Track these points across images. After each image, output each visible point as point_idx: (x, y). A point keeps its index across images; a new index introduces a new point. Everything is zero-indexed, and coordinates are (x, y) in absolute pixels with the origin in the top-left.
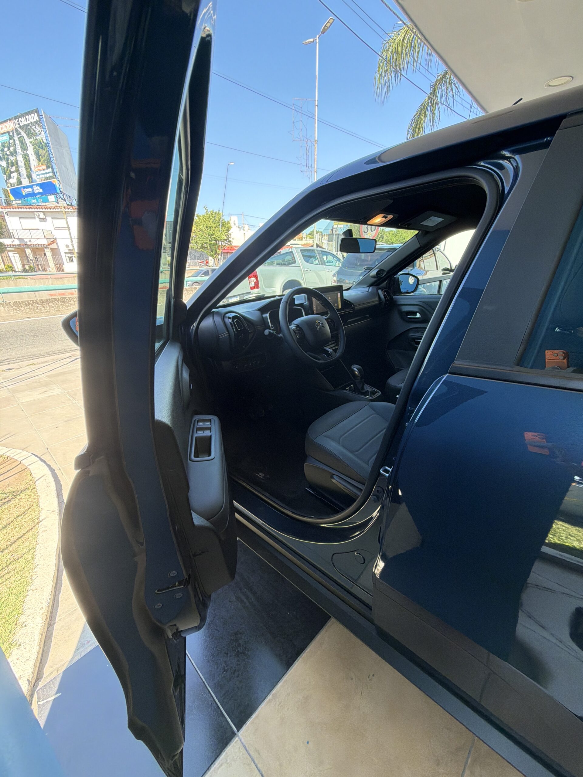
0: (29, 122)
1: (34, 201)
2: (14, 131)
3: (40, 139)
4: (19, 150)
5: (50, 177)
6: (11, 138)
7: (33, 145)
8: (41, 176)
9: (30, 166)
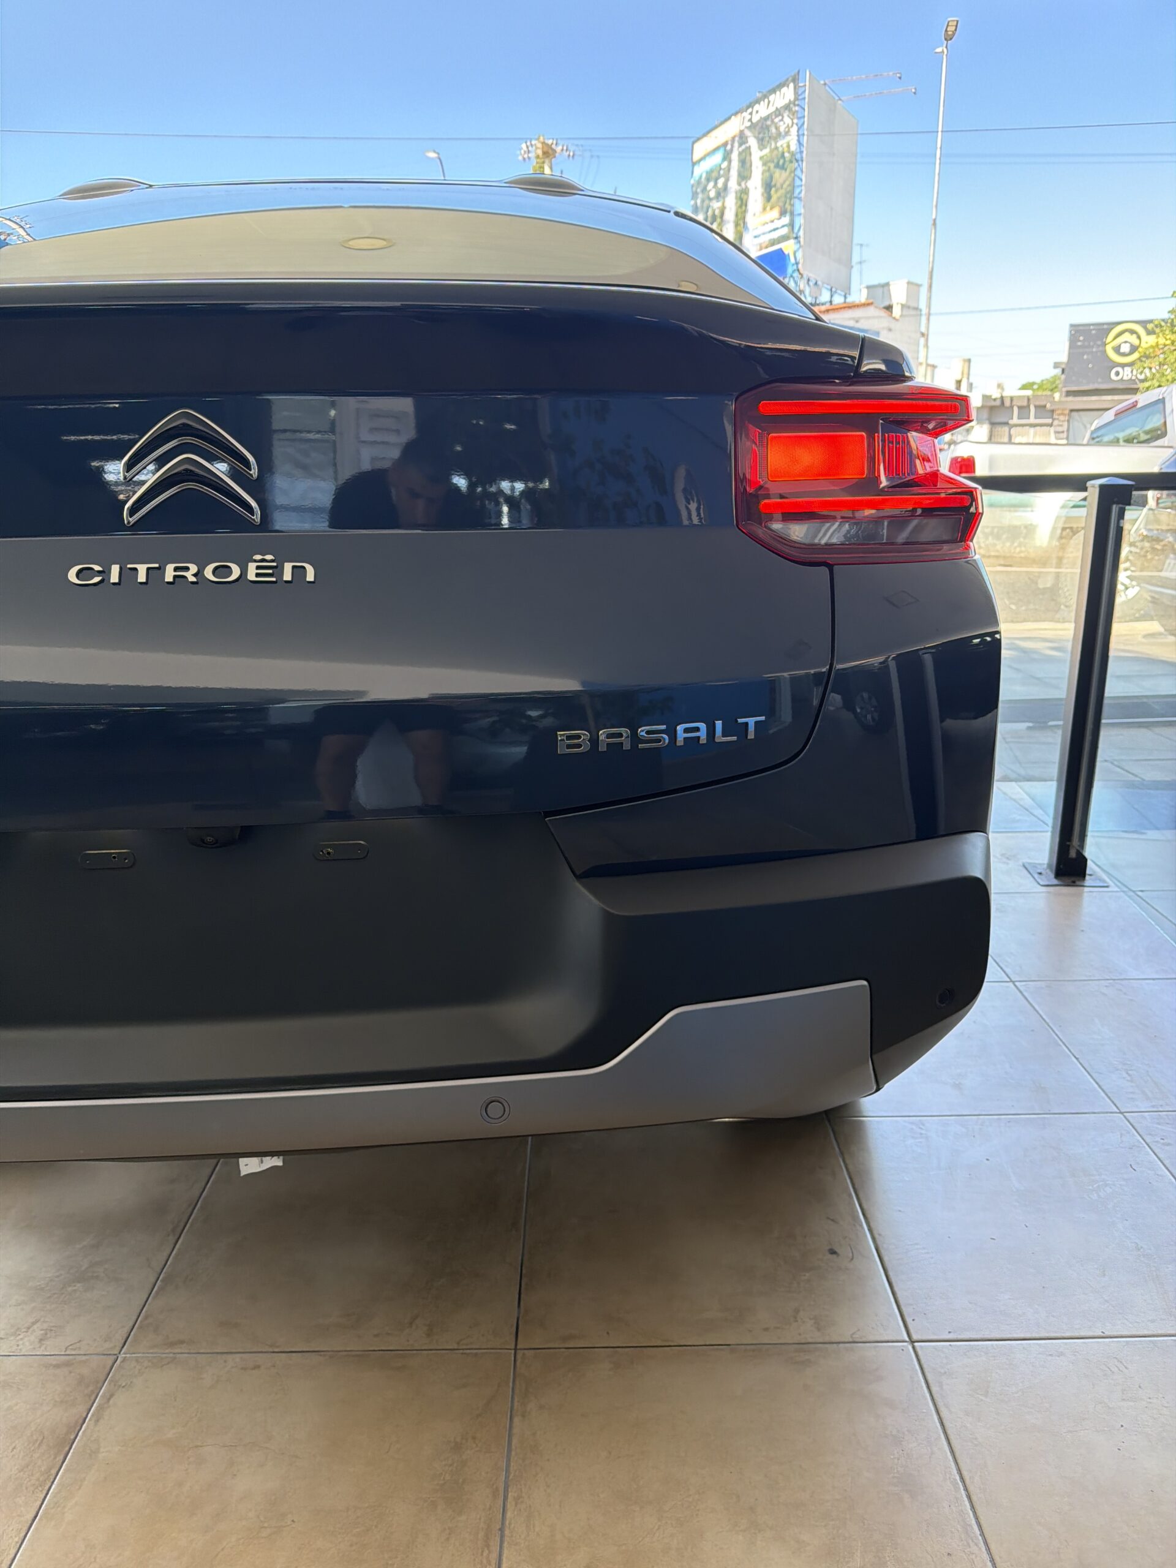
0: (774, 109)
2: (737, 139)
3: (785, 146)
4: (733, 185)
5: (784, 238)
6: (727, 157)
7: (764, 164)
8: (762, 239)
9: (744, 218)
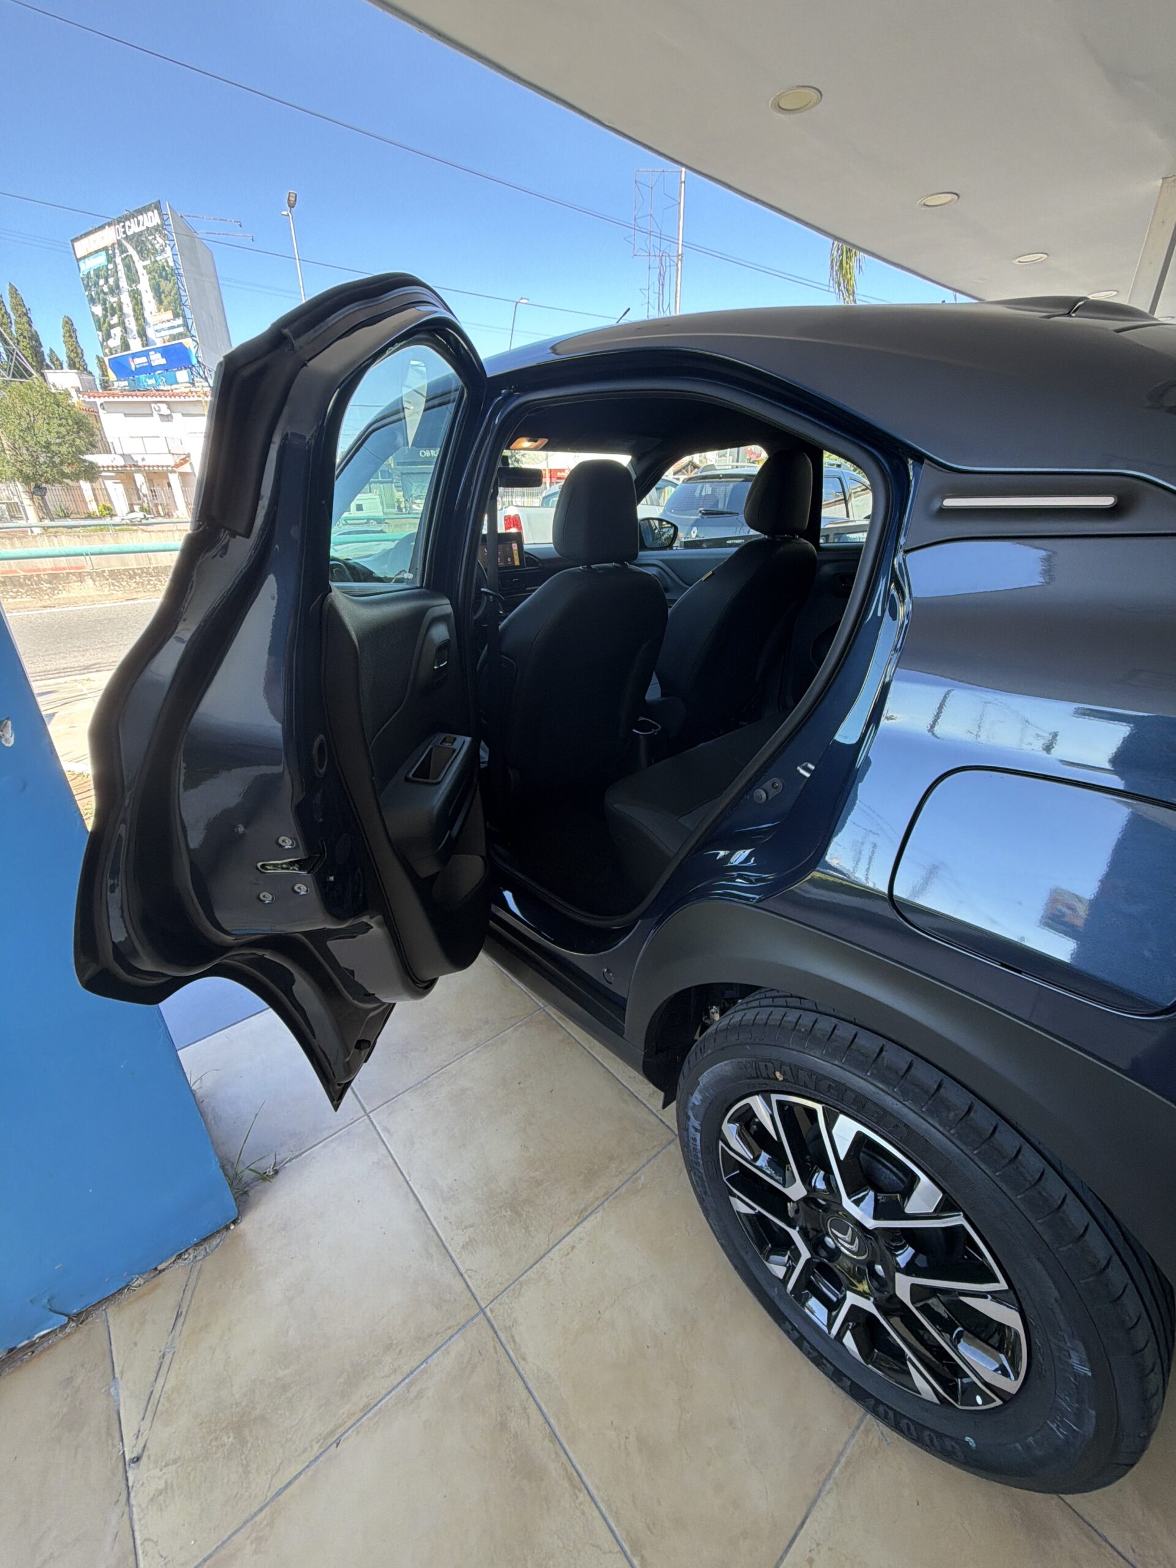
0: (144, 228)
1: (152, 381)
2: (116, 246)
3: (163, 261)
4: (123, 283)
5: (181, 335)
6: (111, 259)
7: (149, 273)
8: (163, 333)
9: (143, 314)
